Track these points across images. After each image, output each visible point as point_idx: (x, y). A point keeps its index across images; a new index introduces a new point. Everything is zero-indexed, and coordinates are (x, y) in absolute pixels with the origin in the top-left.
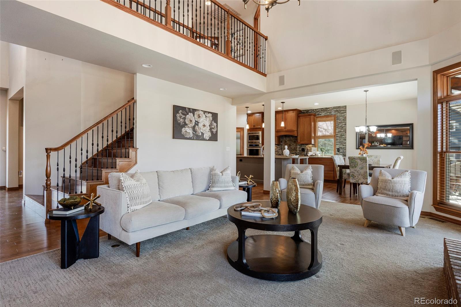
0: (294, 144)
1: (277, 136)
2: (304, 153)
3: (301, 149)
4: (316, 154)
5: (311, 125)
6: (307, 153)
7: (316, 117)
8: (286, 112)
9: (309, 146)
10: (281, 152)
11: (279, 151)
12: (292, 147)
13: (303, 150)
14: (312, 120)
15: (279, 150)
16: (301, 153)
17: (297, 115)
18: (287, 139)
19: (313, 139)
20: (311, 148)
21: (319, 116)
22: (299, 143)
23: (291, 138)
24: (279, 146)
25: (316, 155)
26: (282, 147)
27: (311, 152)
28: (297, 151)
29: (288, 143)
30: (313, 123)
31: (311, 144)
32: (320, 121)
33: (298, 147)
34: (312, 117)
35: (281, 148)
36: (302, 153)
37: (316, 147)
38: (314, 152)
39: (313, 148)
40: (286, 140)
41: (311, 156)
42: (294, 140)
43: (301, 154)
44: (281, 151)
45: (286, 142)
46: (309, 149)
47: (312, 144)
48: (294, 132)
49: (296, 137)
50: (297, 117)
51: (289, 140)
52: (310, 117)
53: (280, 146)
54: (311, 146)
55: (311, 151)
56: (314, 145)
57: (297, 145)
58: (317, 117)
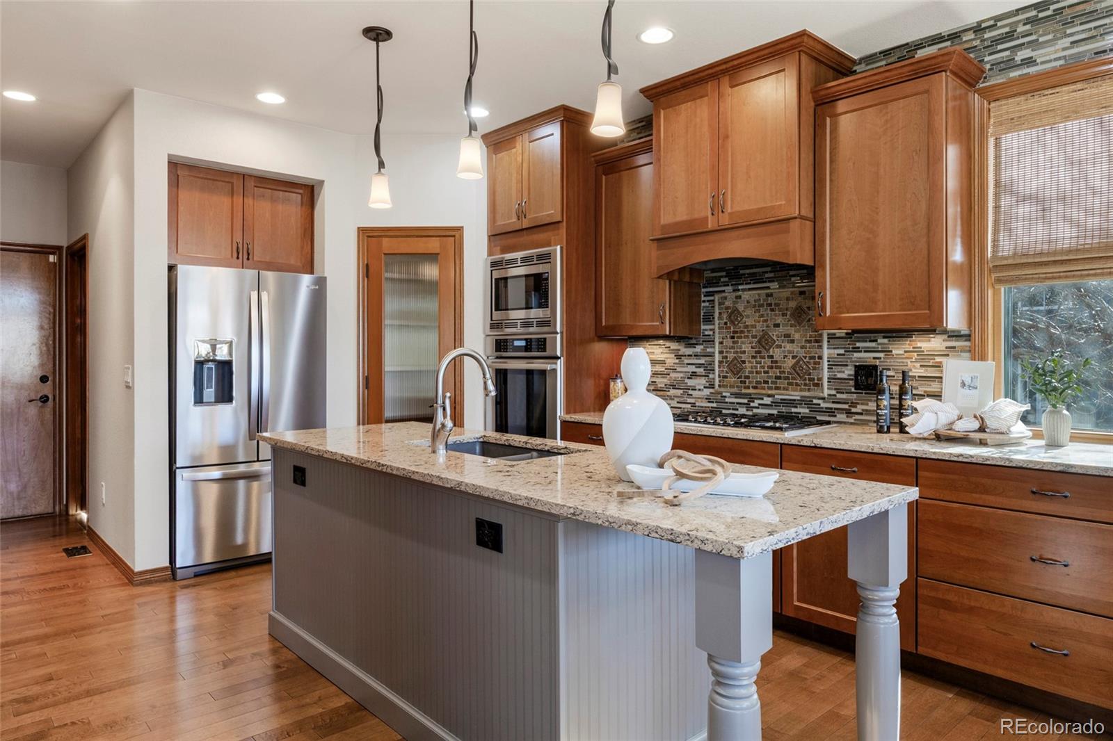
0: (797, 336)
1: (669, 275)
2: (872, 406)
3: (849, 372)
4: (991, 423)
5: (934, 160)
6: (900, 410)
7: (981, 93)
8: (725, 81)
9: (920, 353)
10: (707, 392)
11: (690, 382)
12: (777, 354)
13: (868, 380)
14: (944, 120)
15: (694, 375)
16: (854, 404)
17: (814, 92)
18: (746, 296)
19: (959, 286)
20: (938, 366)
21: (1014, 74)
22: (835, 322)
23: (775, 285)
24: (689, 351)
25: (982, 429)
26: (712, 355)
27: (937, 396)
28: (818, 385)
29: (749, 322)
30: (952, 154)
31: (934, 327)
32: (1015, 123)
33: (826, 352)
34: (945, 85)
35: (702, 361)
36: (859, 408)
37: (983, 358)
38: (968, 398)
39: (957, 368)
40: (741, 307)
41: (938, 437)
42: (792, 304)
43: (849, 413)
44: (703, 381)
45: (734, 315)
46: (917, 371)
47: (945, 332)
48: (787, 231)
49: (809, 272)
50: (809, 104)
51: (758, 306)
52: (921, 84)
53: (699, 349)
54: (934, 343)
55: (933, 387)
56: (968, 337)
57: (819, 341)
58: (991, 95)
